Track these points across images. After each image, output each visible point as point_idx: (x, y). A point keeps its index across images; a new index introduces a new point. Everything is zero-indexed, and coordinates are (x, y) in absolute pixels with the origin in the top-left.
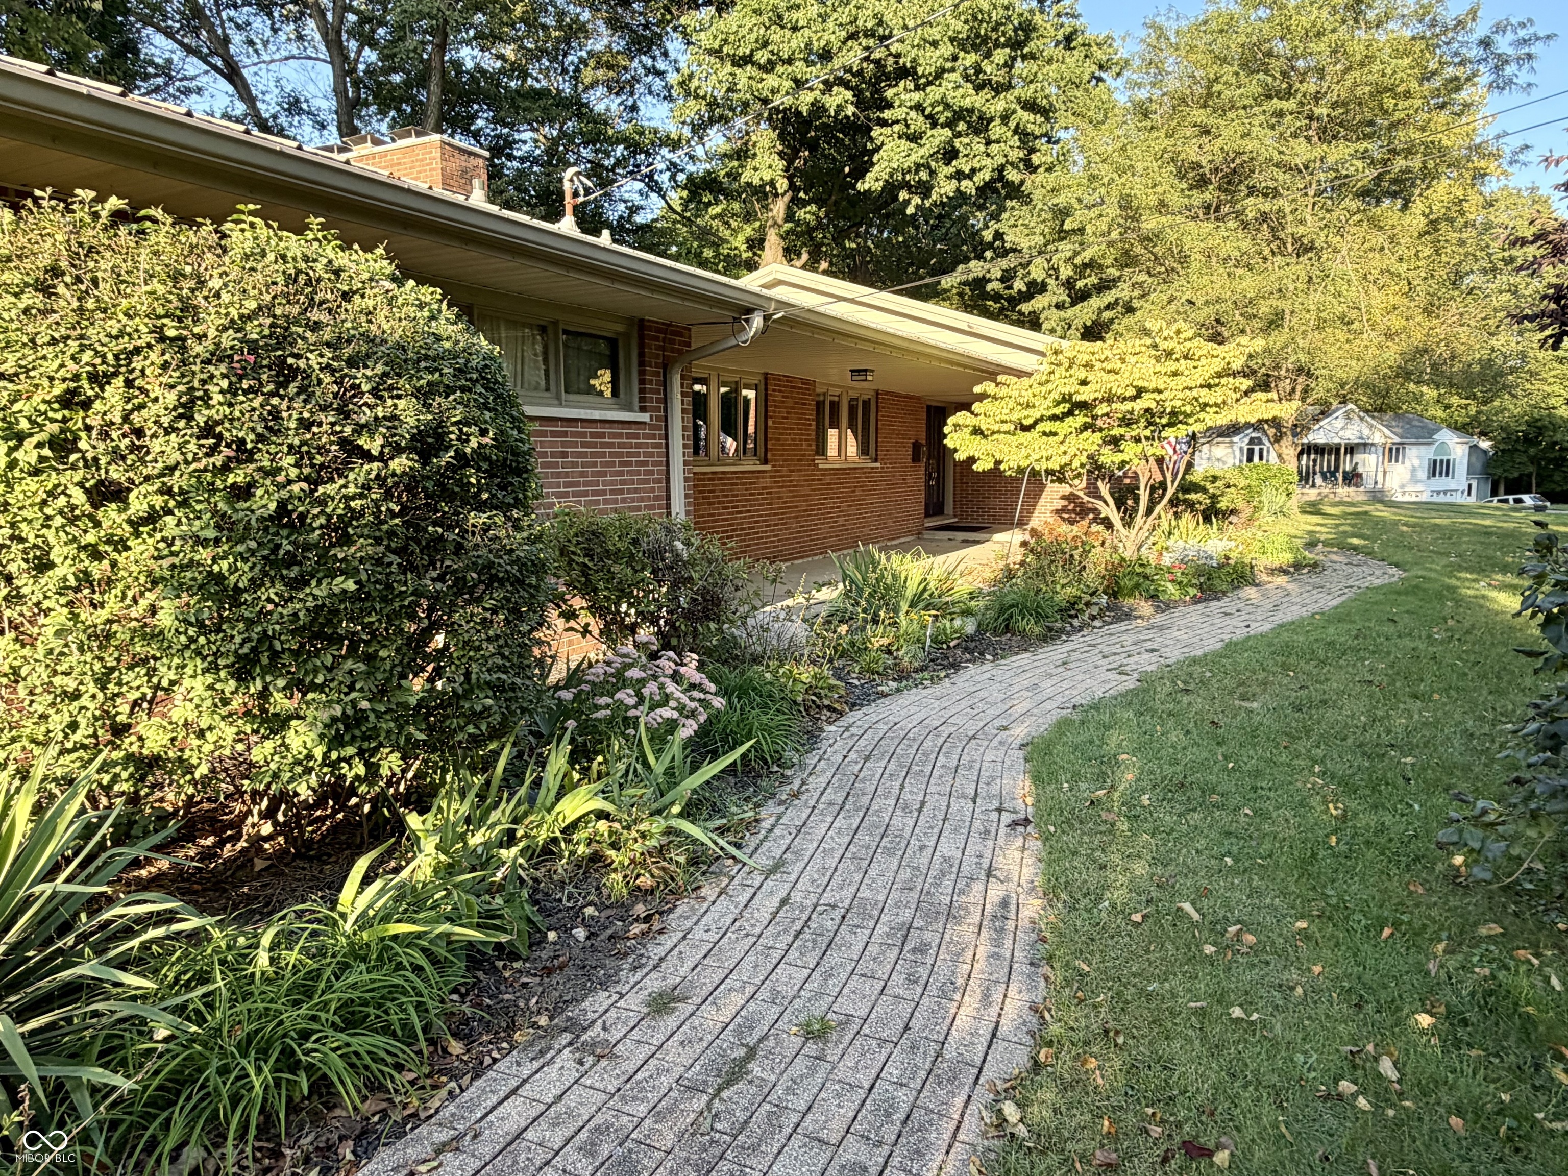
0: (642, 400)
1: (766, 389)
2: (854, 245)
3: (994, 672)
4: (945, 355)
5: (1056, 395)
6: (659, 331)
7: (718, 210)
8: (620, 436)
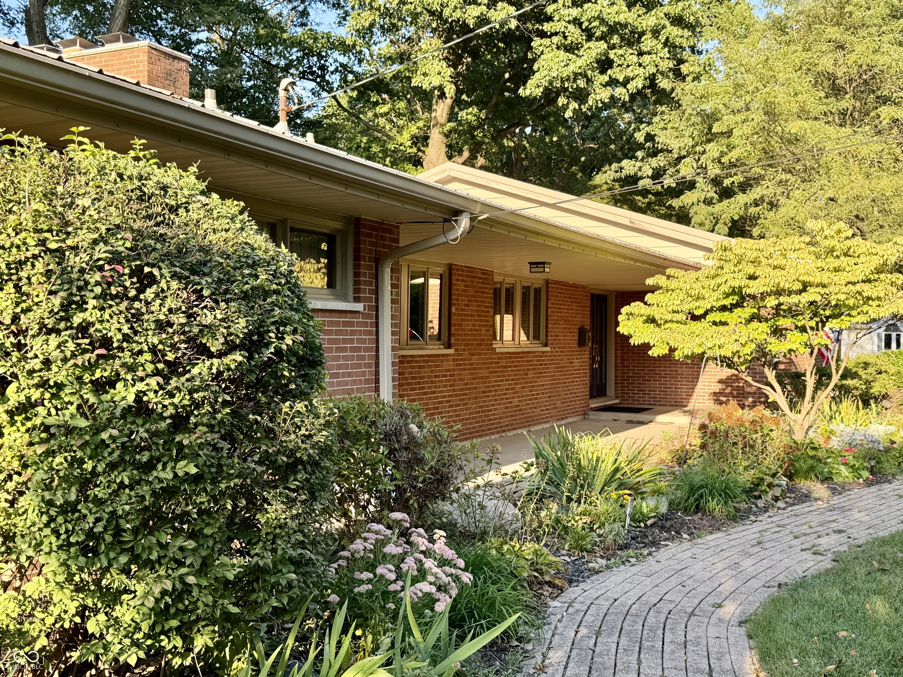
0: (357, 291)
1: (450, 279)
2: (512, 144)
3: (694, 550)
4: (620, 250)
5: (725, 288)
6: (373, 228)
7: (384, 109)
8: (337, 323)
